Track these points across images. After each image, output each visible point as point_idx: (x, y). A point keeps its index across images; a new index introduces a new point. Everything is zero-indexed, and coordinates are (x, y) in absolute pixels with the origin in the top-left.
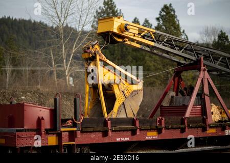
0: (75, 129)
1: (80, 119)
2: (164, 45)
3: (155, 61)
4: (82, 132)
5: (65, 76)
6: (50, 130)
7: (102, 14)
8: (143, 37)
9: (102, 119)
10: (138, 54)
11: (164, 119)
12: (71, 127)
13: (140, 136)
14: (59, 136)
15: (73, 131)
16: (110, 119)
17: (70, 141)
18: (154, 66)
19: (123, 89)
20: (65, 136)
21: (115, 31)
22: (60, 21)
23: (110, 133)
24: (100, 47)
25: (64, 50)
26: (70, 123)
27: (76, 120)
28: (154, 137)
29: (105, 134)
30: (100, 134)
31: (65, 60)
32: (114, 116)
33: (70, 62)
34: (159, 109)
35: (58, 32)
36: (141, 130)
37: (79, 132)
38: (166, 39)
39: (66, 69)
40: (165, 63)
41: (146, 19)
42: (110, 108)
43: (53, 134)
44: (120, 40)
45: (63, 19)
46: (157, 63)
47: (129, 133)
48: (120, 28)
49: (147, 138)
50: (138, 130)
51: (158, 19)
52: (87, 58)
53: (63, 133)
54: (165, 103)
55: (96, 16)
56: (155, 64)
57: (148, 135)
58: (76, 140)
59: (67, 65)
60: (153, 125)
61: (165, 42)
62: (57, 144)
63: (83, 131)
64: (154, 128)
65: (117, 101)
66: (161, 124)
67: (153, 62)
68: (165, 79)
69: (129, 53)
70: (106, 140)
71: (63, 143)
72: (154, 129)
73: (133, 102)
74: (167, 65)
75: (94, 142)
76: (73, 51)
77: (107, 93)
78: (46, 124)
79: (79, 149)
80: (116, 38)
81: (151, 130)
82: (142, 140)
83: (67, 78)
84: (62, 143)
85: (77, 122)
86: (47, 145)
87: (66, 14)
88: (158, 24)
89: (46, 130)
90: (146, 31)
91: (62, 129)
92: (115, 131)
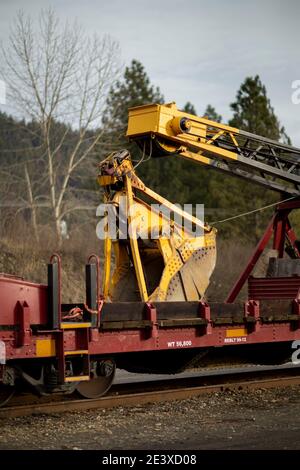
0: (88, 325)
1: (98, 304)
2: (256, 159)
3: (229, 188)
4: (102, 330)
5: (54, 219)
6: (40, 327)
7: (123, 97)
8: (215, 143)
9: (139, 305)
10: (195, 175)
11: (258, 303)
12: (80, 321)
13: (212, 338)
14: (58, 338)
15: (84, 329)
16: (155, 305)
17: (78, 348)
18: (227, 198)
19: (178, 245)
20: (69, 338)
21: (163, 131)
22: (43, 110)
23: (155, 332)
24: (134, 164)
25: (51, 168)
26: (76, 312)
27: (90, 307)
28: (239, 340)
29: (146, 334)
30: (136, 335)
31: (53, 188)
32: (161, 299)
33: (63, 191)
34: (246, 285)
35: (39, 133)
36: (214, 325)
37: (96, 330)
38: (260, 148)
39: (56, 205)
40: (248, 192)
41: (209, 106)
42: (153, 284)
43: (46, 334)
44: (171, 150)
45: (48, 107)
46: (235, 194)
47: (192, 332)
48: (171, 127)
49: (226, 341)
50: (209, 326)
51: (234, 106)
52: (108, 186)
53: (65, 333)
54: (259, 272)
55: (110, 100)
56: (230, 195)
57: (228, 335)
58: (90, 346)
59: (57, 198)
60: (239, 315)
61: (258, 154)
62: (54, 355)
63: (104, 327)
64: (240, 321)
65: (167, 268)
66: (252, 313)
67: (225, 192)
68: (249, 222)
69: (176, 172)
70: (148, 346)
71: (66, 353)
72: (240, 324)
73: (198, 271)
74: (253, 195)
75: (125, 350)
76: (70, 170)
77: (146, 253)
78: (33, 317)
79: (95, 363)
80: (162, 146)
81: (234, 325)
82: (217, 345)
83: (58, 222)
84: (63, 353)
85: (92, 312)
86: (34, 356)
87: (55, 98)
88: (236, 116)
89: (32, 326)
90: (222, 132)
91: (64, 326)
92: (165, 328)
